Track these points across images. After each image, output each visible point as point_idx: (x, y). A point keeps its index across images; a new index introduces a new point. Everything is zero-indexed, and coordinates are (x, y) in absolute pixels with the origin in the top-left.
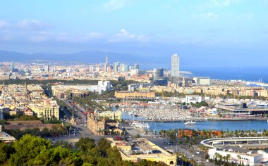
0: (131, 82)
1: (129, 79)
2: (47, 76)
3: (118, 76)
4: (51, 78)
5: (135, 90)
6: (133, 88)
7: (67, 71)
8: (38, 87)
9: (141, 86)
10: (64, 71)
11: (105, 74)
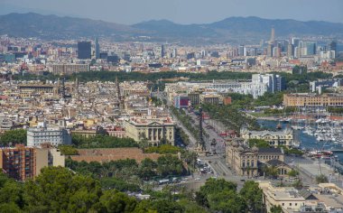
0: (318, 75)
1: (315, 69)
2: (158, 65)
3: (293, 65)
4: (165, 69)
5: (324, 90)
6: (319, 88)
7: (197, 55)
8: (140, 86)
9: (335, 84)
10: (191, 56)
11: (269, 60)
